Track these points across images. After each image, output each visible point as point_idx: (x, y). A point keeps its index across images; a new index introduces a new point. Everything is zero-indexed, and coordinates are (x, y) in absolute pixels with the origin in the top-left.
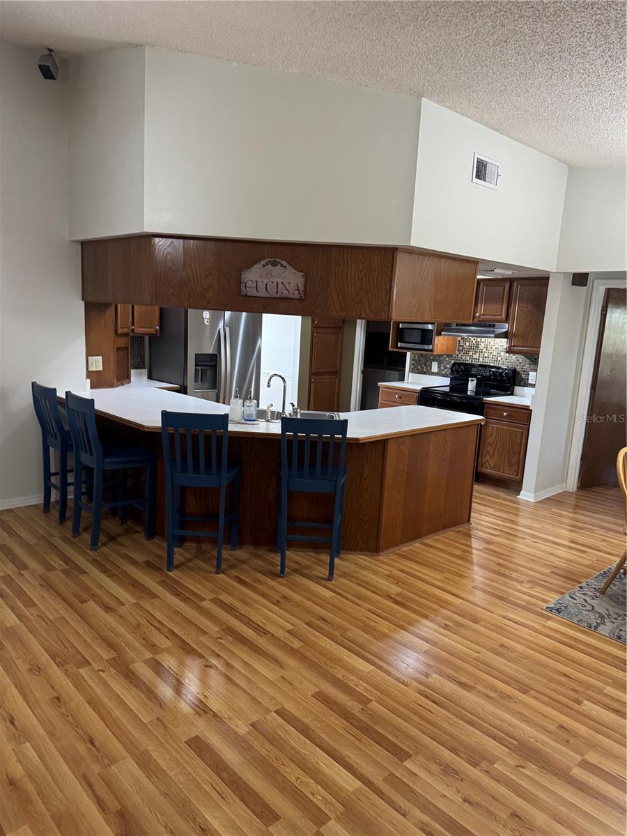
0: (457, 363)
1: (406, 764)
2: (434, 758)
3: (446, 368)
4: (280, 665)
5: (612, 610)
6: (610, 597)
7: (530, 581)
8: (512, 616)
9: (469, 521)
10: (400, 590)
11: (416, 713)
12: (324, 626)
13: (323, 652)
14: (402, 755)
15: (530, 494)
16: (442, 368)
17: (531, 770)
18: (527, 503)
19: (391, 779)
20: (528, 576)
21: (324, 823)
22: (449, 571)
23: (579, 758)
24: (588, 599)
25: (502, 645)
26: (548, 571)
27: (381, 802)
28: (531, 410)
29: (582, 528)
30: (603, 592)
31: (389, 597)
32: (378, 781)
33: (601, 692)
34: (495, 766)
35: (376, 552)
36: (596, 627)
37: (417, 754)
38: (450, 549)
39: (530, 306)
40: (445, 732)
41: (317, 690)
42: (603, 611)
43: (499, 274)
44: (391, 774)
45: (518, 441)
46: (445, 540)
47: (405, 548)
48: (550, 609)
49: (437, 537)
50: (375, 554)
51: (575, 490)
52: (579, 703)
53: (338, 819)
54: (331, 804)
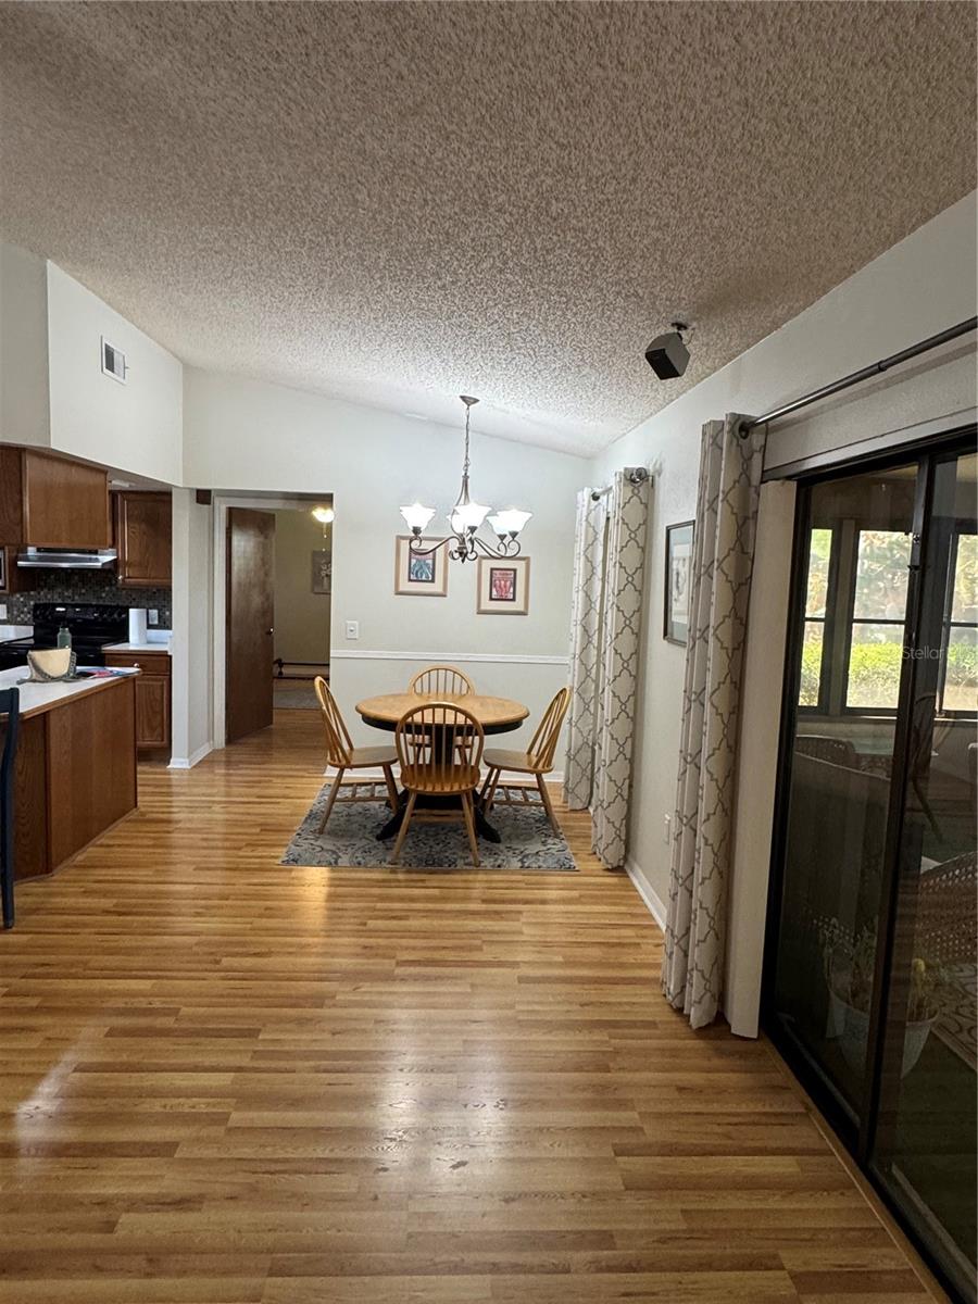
0: (40, 605)
1: (260, 1037)
2: (280, 1020)
3: (22, 612)
4: (32, 1029)
5: (338, 844)
6: (329, 834)
7: (247, 845)
8: (256, 881)
9: (136, 806)
10: (115, 901)
11: (235, 996)
12: (51, 970)
13: (75, 995)
14: (252, 1033)
15: (182, 760)
16: (15, 613)
17: (366, 986)
18: (181, 772)
19: (257, 1054)
20: (242, 840)
21: (227, 1120)
22: (157, 863)
23: (394, 962)
24: (312, 842)
25: (266, 909)
26: (258, 830)
27: (264, 1075)
28: (171, 657)
29: (260, 782)
30: (321, 832)
31: (107, 912)
32: (246, 1061)
33: (375, 910)
34: (337, 998)
35: (48, 873)
36: (336, 862)
37: (264, 1025)
38: (140, 842)
39: (143, 526)
40: (275, 997)
41: (107, 1029)
42: (334, 848)
43: (115, 486)
44: (255, 1052)
45: (159, 698)
46: (122, 834)
47: (80, 858)
48: (287, 862)
49: (110, 834)
50: (46, 876)
51: (224, 745)
52: (365, 924)
53: (236, 1110)
54: (219, 1103)
